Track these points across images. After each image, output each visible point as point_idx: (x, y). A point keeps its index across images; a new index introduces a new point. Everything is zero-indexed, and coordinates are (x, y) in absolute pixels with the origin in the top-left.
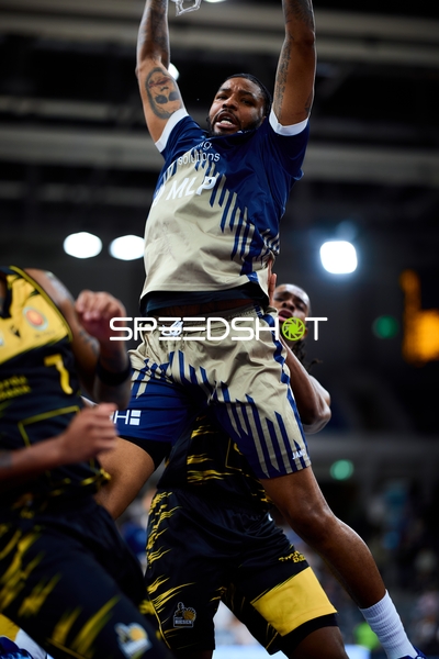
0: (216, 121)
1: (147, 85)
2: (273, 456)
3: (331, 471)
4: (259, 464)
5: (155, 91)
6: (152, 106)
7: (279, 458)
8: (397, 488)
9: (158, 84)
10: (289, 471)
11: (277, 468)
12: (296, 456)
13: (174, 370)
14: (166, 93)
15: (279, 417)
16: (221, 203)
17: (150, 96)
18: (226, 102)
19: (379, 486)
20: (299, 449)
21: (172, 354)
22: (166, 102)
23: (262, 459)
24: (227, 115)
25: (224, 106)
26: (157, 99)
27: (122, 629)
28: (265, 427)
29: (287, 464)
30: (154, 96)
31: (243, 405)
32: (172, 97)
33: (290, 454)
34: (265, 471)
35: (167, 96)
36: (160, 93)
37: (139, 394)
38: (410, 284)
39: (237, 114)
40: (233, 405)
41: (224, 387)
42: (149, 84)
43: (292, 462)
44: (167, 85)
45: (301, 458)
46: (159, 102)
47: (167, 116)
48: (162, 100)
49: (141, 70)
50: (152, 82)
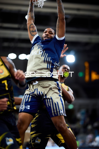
0: (44, 38)
1: (29, 28)
2: (55, 111)
3: (68, 107)
4: (52, 113)
5: (31, 29)
6: (31, 33)
7: (57, 112)
8: (83, 111)
9: (32, 28)
10: (59, 115)
11: (56, 114)
12: (61, 112)
13: (36, 93)
14: (34, 30)
15: (57, 103)
16: (44, 56)
17: (30, 30)
18: (46, 34)
19: (79, 110)
20: (61, 111)
21: (35, 89)
22: (34, 32)
23: (53, 112)
24: (47, 37)
25: (46, 35)
26: (32, 31)
27: (7, 139)
28: (54, 104)
29: (59, 113)
30: (31, 30)
31: (49, 99)
32: (35, 31)
33: (59, 111)
34: (53, 115)
35: (34, 31)
36: (32, 30)
37: (29, 101)
38: (87, 65)
39: (49, 36)
40: (47, 99)
41: (46, 95)
42: (30, 28)
43: (60, 113)
44: (34, 28)
45: (62, 113)
46: (32, 32)
47: (34, 36)
48: (33, 32)
49: (28, 24)
50: (31, 27)
